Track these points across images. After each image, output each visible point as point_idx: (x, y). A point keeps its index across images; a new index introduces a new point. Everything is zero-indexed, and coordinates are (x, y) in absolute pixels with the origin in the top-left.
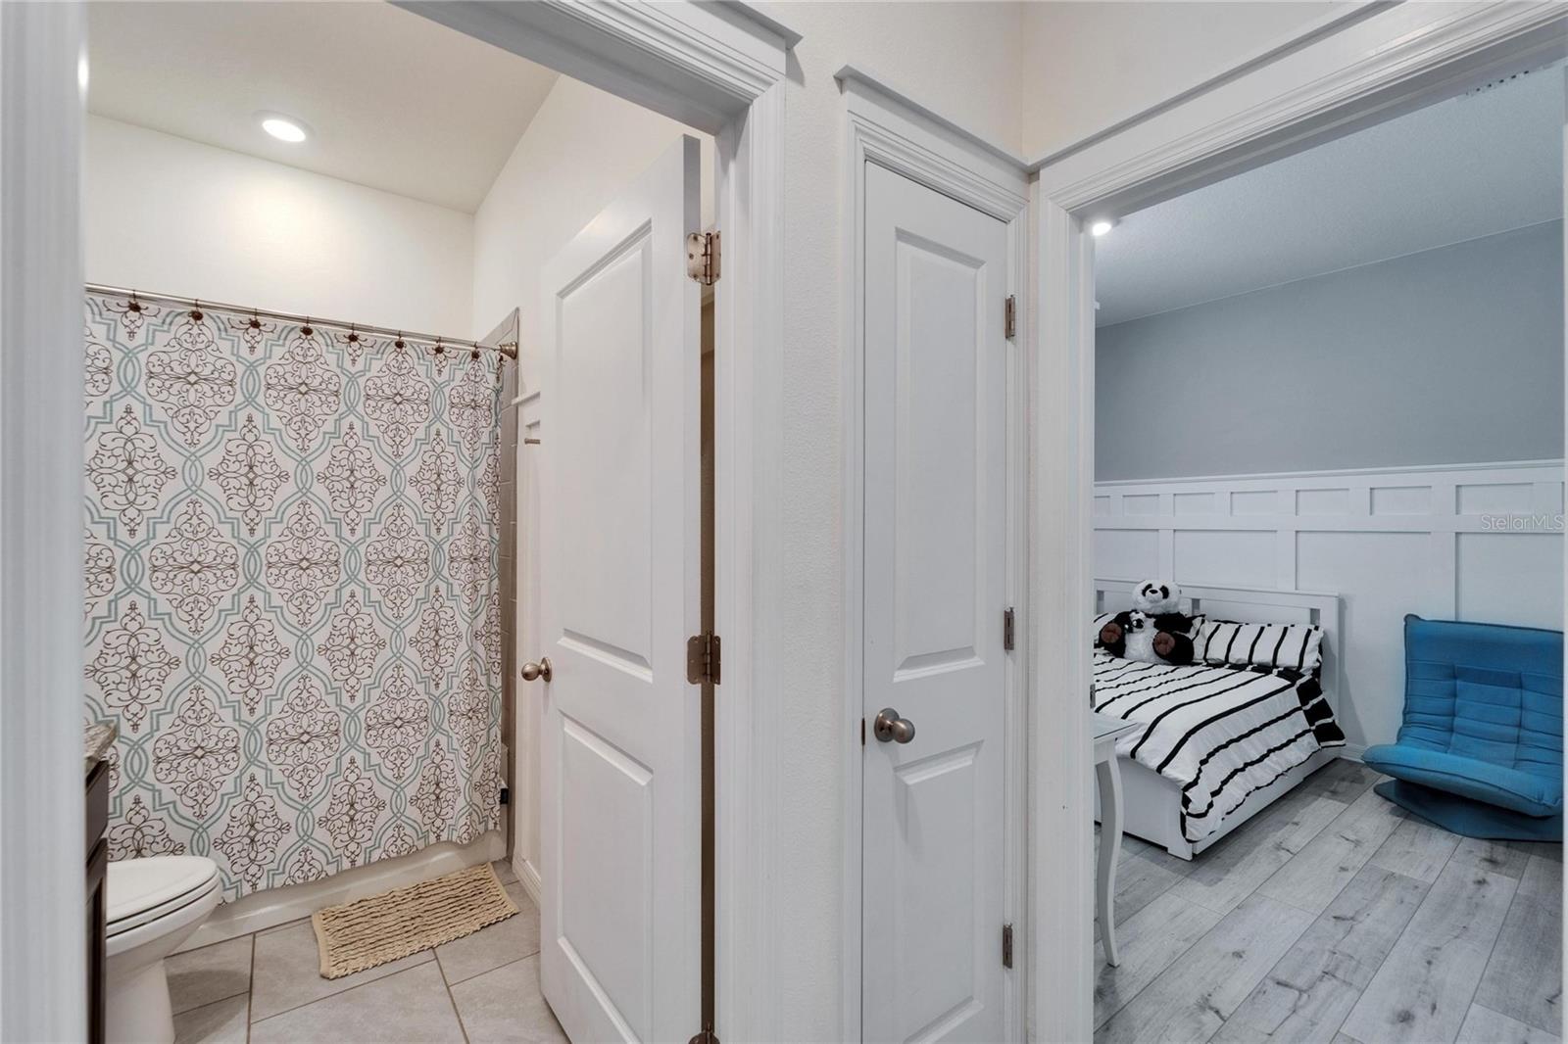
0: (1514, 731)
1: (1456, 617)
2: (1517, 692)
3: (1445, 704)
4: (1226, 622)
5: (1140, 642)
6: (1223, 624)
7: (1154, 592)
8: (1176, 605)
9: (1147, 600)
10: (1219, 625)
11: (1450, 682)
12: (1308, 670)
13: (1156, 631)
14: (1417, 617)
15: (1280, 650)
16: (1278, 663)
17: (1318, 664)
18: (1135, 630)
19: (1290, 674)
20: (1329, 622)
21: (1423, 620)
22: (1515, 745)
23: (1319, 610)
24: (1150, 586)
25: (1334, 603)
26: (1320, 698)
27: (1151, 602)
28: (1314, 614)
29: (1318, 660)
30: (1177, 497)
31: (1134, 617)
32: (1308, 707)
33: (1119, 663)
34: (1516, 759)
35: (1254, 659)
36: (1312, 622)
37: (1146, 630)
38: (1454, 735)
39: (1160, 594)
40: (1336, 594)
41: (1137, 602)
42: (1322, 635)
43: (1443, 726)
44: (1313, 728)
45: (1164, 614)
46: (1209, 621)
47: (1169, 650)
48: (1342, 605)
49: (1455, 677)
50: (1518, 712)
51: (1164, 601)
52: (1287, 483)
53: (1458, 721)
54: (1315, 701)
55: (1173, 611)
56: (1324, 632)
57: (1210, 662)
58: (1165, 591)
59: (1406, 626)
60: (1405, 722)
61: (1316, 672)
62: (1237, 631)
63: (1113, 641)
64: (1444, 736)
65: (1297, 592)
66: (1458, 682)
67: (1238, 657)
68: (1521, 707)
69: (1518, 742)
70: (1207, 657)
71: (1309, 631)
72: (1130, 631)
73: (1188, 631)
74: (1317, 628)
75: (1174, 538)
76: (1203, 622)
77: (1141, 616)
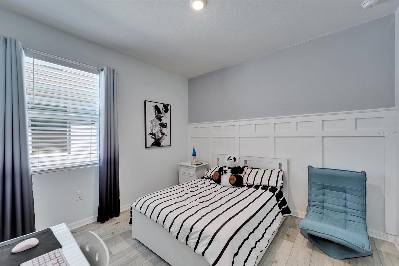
0: (343, 208)
1: (323, 166)
2: (344, 194)
3: (320, 198)
4: (254, 168)
5: (226, 179)
6: (253, 169)
7: (231, 160)
8: (238, 164)
9: (229, 162)
10: (252, 170)
11: (322, 190)
12: (279, 187)
13: (231, 174)
14: (312, 167)
15: (270, 180)
16: (269, 185)
17: (282, 185)
18: (224, 174)
19: (273, 190)
20: (284, 168)
21: (314, 168)
22: (344, 214)
23: (282, 164)
24: (230, 157)
25: (286, 161)
26: (283, 198)
27: (230, 163)
28: (280, 165)
29: (282, 183)
30: (240, 126)
31: (224, 169)
32: (279, 203)
33: (219, 187)
34: (345, 219)
35: (262, 184)
36: (280, 168)
37: (228, 174)
38: (325, 209)
39: (233, 160)
40: (287, 159)
41: (226, 163)
42: (283, 173)
43: (321, 207)
44: (281, 210)
45: (234, 167)
46: (249, 168)
47: (234, 182)
48: (288, 162)
49: (324, 188)
50: (344, 201)
51: (234, 163)
52: (271, 121)
53: (325, 204)
54: (281, 199)
55: (237, 166)
56: (283, 172)
57: (248, 185)
58: (235, 159)
59: (308, 170)
60: (309, 205)
61: (281, 187)
62: (257, 172)
63: (217, 179)
64: (321, 210)
65: (275, 158)
66: (325, 190)
67: (257, 183)
68: (345, 199)
69: (345, 213)
70: (248, 183)
71: (279, 172)
72: (223, 174)
73: (242, 173)
74: (281, 170)
75: (239, 139)
76: (247, 169)
77: (226, 169)
